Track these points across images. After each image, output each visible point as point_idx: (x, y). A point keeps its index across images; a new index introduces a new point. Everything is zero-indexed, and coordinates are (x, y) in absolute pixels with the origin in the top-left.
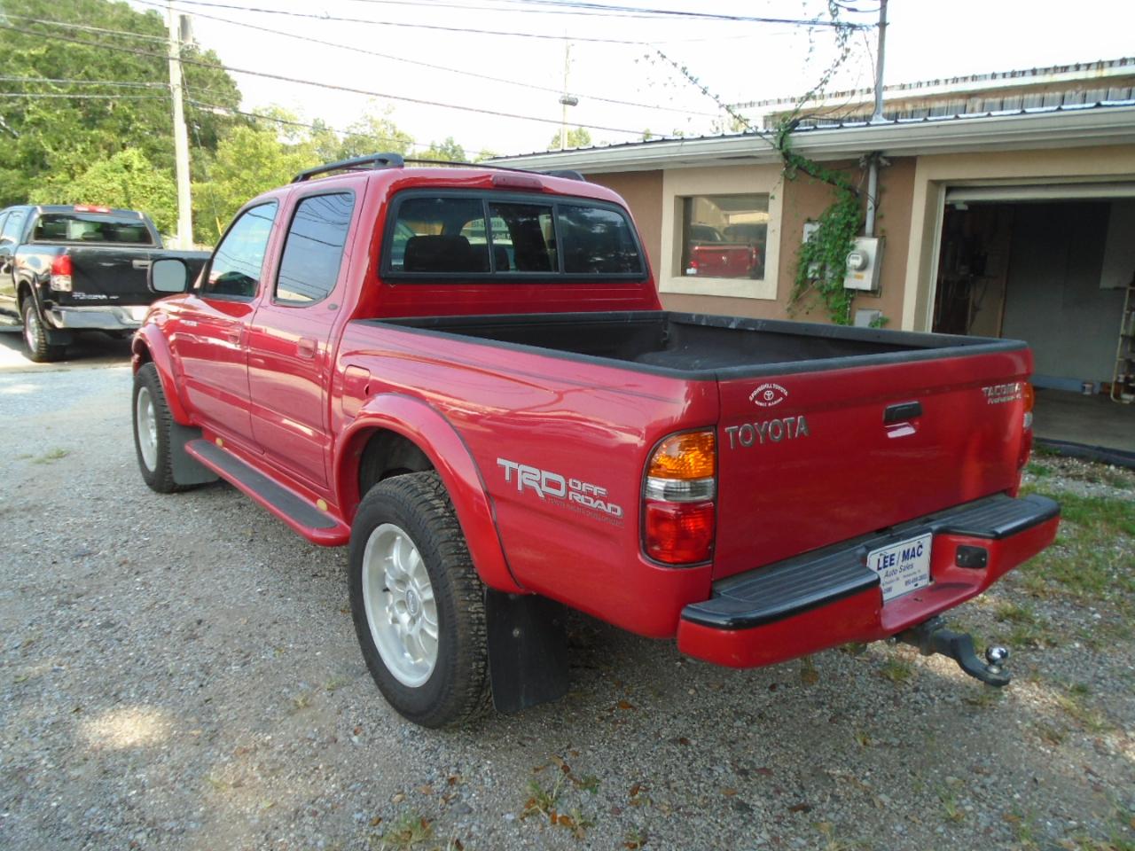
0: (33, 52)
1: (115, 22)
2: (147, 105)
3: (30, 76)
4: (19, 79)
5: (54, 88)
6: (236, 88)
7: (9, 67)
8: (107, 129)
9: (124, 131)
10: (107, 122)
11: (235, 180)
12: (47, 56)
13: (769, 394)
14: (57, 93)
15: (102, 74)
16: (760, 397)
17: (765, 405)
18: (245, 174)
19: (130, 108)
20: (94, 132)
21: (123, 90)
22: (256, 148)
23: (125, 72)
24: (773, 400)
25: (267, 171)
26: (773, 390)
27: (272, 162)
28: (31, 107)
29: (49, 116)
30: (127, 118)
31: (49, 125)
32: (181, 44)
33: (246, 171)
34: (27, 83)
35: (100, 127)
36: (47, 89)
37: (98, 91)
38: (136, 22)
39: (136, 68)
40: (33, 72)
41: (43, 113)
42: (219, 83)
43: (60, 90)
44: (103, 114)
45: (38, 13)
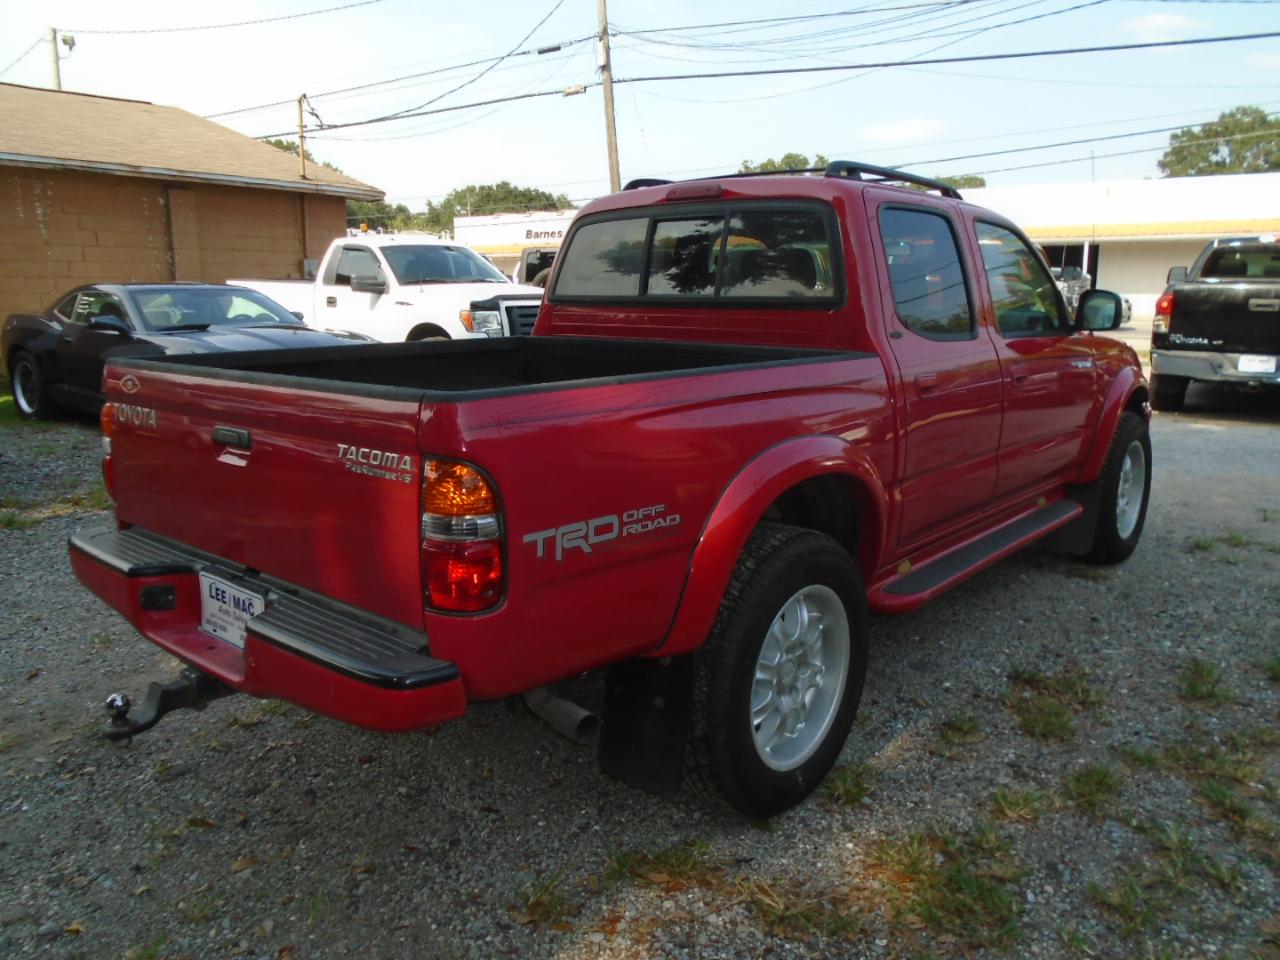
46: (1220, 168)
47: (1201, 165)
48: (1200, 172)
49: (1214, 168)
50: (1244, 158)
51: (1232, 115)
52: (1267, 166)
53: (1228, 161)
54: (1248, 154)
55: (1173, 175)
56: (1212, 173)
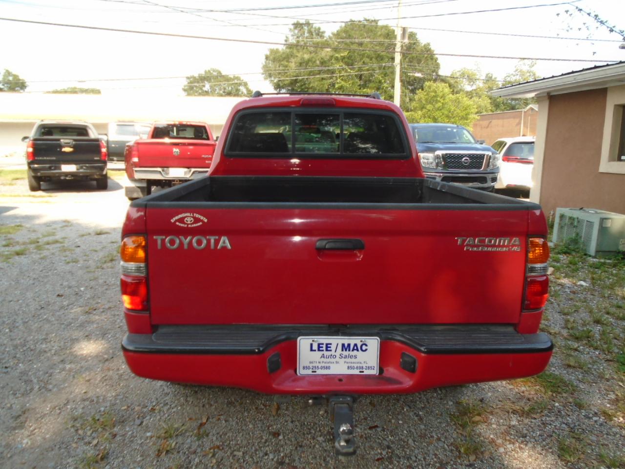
0: (342, 55)
1: (380, 35)
2: (390, 75)
3: (340, 66)
4: (335, 68)
5: (349, 70)
6: (438, 61)
7: (332, 63)
8: (371, 88)
9: (378, 89)
10: (371, 85)
11: (424, 110)
12: (348, 56)
13: (189, 220)
14: (350, 72)
15: (371, 62)
16: (181, 220)
17: (186, 226)
18: (429, 107)
19: (382, 77)
20: (364, 90)
21: (380, 68)
22: (435, 92)
23: (382, 60)
24: (192, 224)
25: (440, 104)
26: (193, 217)
27: (444, 100)
28: (339, 80)
29: (345, 84)
30: (380, 82)
31: (345, 88)
32: (402, 42)
33: (430, 105)
34: (338, 69)
35: (368, 87)
36: (346, 71)
37: (368, 70)
38: (390, 34)
39: (388, 57)
40: (341, 64)
41: (343, 83)
42: (428, 60)
43: (351, 71)
44: (370, 81)
45: (348, 36)
46: (206, 93)
47: (200, 91)
48: (200, 94)
49: (205, 93)
50: (216, 90)
51: (209, 71)
52: (224, 94)
53: (210, 90)
54: (217, 88)
55: (189, 95)
56: (203, 95)
